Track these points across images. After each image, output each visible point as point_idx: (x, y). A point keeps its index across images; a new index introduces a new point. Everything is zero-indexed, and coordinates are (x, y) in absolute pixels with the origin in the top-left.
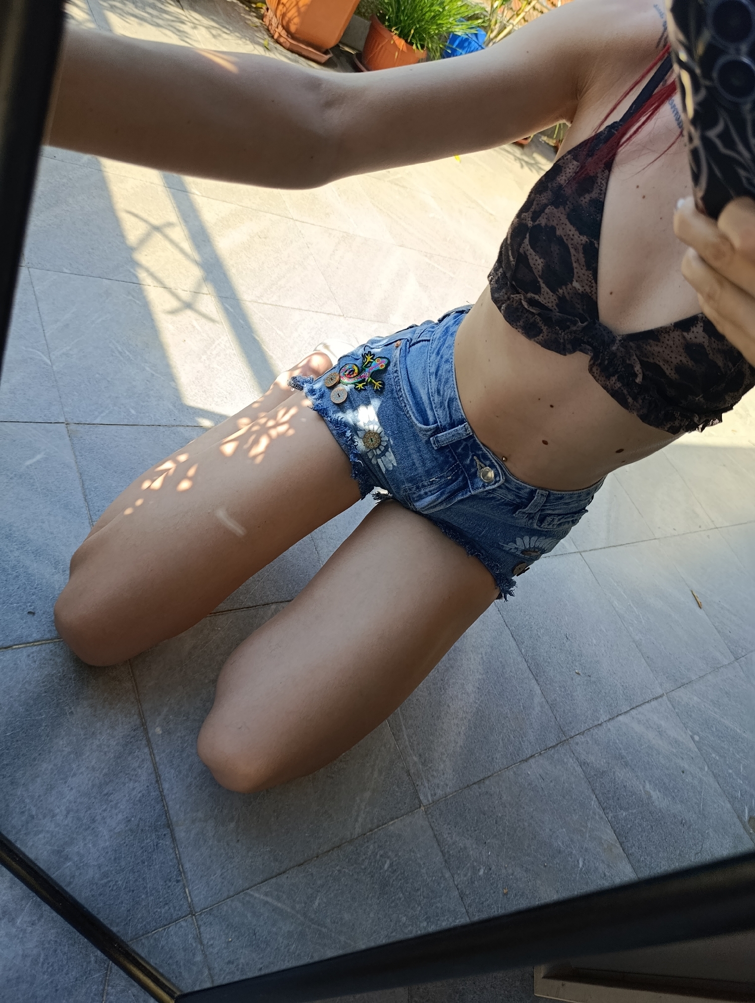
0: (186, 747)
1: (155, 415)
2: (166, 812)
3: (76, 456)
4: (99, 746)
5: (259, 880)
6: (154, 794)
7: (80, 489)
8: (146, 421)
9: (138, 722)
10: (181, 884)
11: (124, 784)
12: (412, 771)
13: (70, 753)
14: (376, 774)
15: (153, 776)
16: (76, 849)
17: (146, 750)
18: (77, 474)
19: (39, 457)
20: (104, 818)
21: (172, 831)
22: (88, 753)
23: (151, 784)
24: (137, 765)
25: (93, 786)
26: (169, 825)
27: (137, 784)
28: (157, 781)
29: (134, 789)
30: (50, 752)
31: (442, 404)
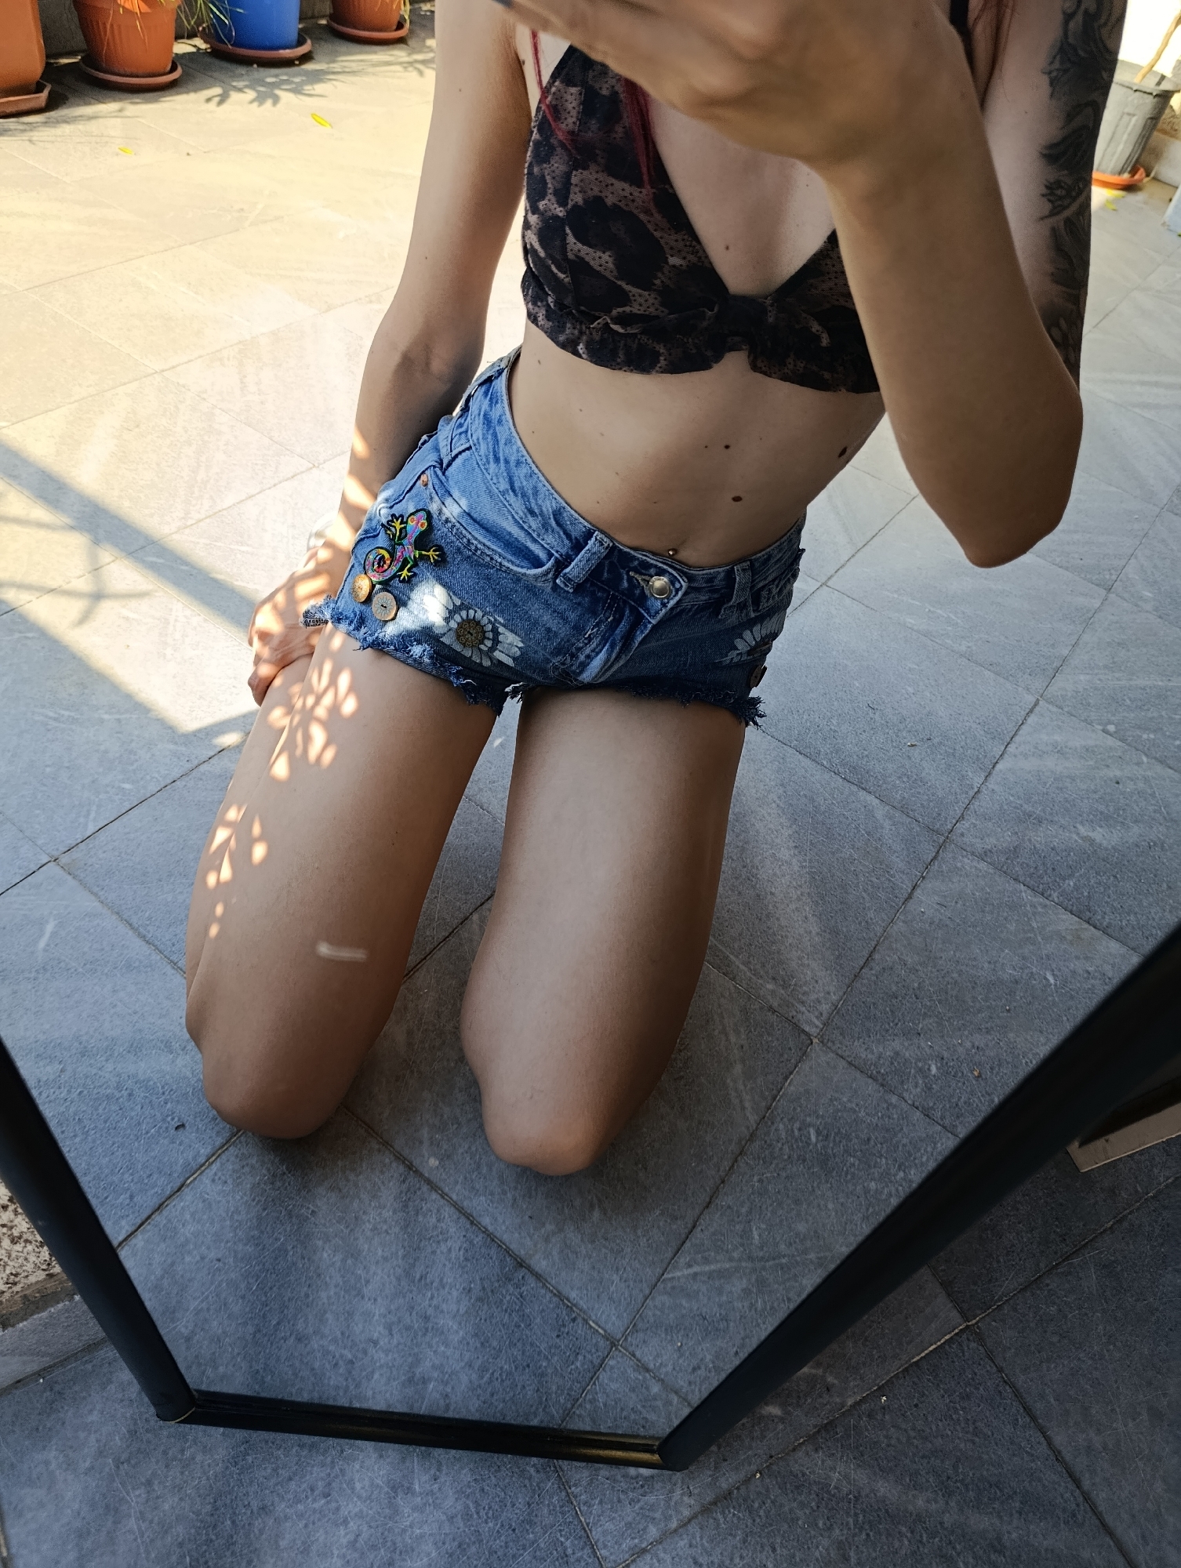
0: (480, 1159)
1: (159, 772)
2: (508, 1251)
3: (96, 895)
4: (374, 1229)
5: (669, 1255)
6: (478, 1240)
7: (131, 933)
8: (153, 788)
9: (402, 1168)
10: (579, 1320)
11: (434, 1252)
12: (775, 1005)
13: (344, 1260)
14: (733, 1039)
15: (463, 1220)
16: (428, 1364)
17: (434, 1196)
18: (114, 917)
19: (50, 928)
20: (437, 1307)
21: (529, 1268)
22: (366, 1246)
23: (467, 1231)
24: (434, 1220)
26: (521, 1264)
27: (449, 1243)
28: (472, 1223)
29: (450, 1250)
30: (319, 1275)
31: (545, 526)
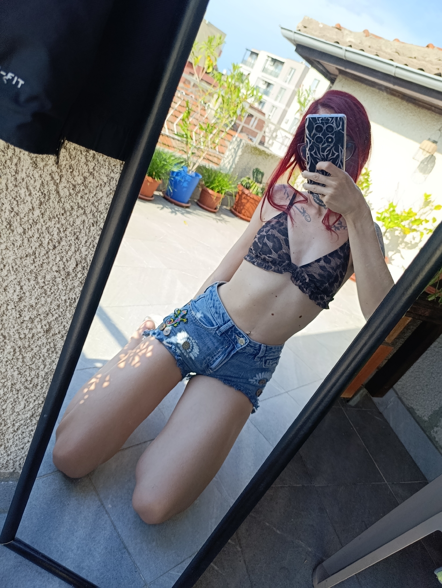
2: (123, 542)
4: (85, 517)
5: (173, 566)
6: (115, 535)
9: (100, 504)
10: (138, 572)
11: (100, 532)
13: (72, 522)
15: (112, 527)
16: (86, 564)
17: (106, 516)
20: (95, 549)
21: (127, 550)
23: (112, 530)
24: (104, 523)
25: (86, 535)
26: (125, 548)
27: (105, 532)
28: (115, 529)
29: (105, 534)
